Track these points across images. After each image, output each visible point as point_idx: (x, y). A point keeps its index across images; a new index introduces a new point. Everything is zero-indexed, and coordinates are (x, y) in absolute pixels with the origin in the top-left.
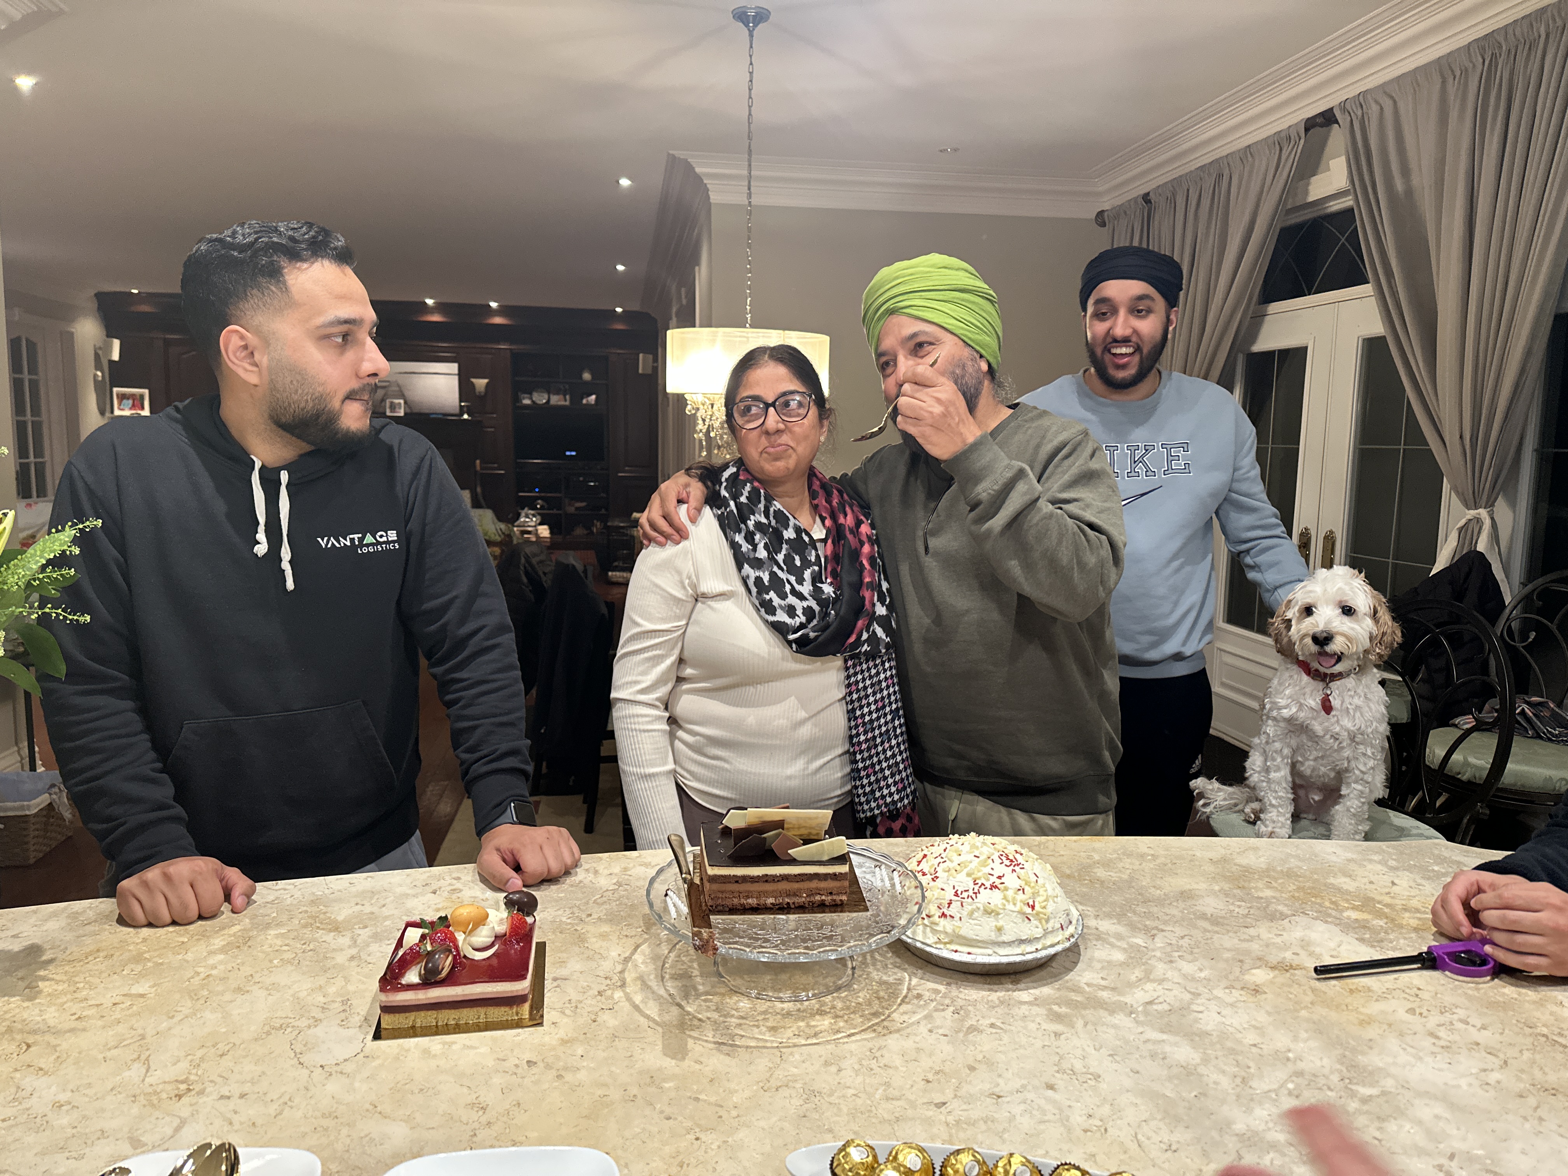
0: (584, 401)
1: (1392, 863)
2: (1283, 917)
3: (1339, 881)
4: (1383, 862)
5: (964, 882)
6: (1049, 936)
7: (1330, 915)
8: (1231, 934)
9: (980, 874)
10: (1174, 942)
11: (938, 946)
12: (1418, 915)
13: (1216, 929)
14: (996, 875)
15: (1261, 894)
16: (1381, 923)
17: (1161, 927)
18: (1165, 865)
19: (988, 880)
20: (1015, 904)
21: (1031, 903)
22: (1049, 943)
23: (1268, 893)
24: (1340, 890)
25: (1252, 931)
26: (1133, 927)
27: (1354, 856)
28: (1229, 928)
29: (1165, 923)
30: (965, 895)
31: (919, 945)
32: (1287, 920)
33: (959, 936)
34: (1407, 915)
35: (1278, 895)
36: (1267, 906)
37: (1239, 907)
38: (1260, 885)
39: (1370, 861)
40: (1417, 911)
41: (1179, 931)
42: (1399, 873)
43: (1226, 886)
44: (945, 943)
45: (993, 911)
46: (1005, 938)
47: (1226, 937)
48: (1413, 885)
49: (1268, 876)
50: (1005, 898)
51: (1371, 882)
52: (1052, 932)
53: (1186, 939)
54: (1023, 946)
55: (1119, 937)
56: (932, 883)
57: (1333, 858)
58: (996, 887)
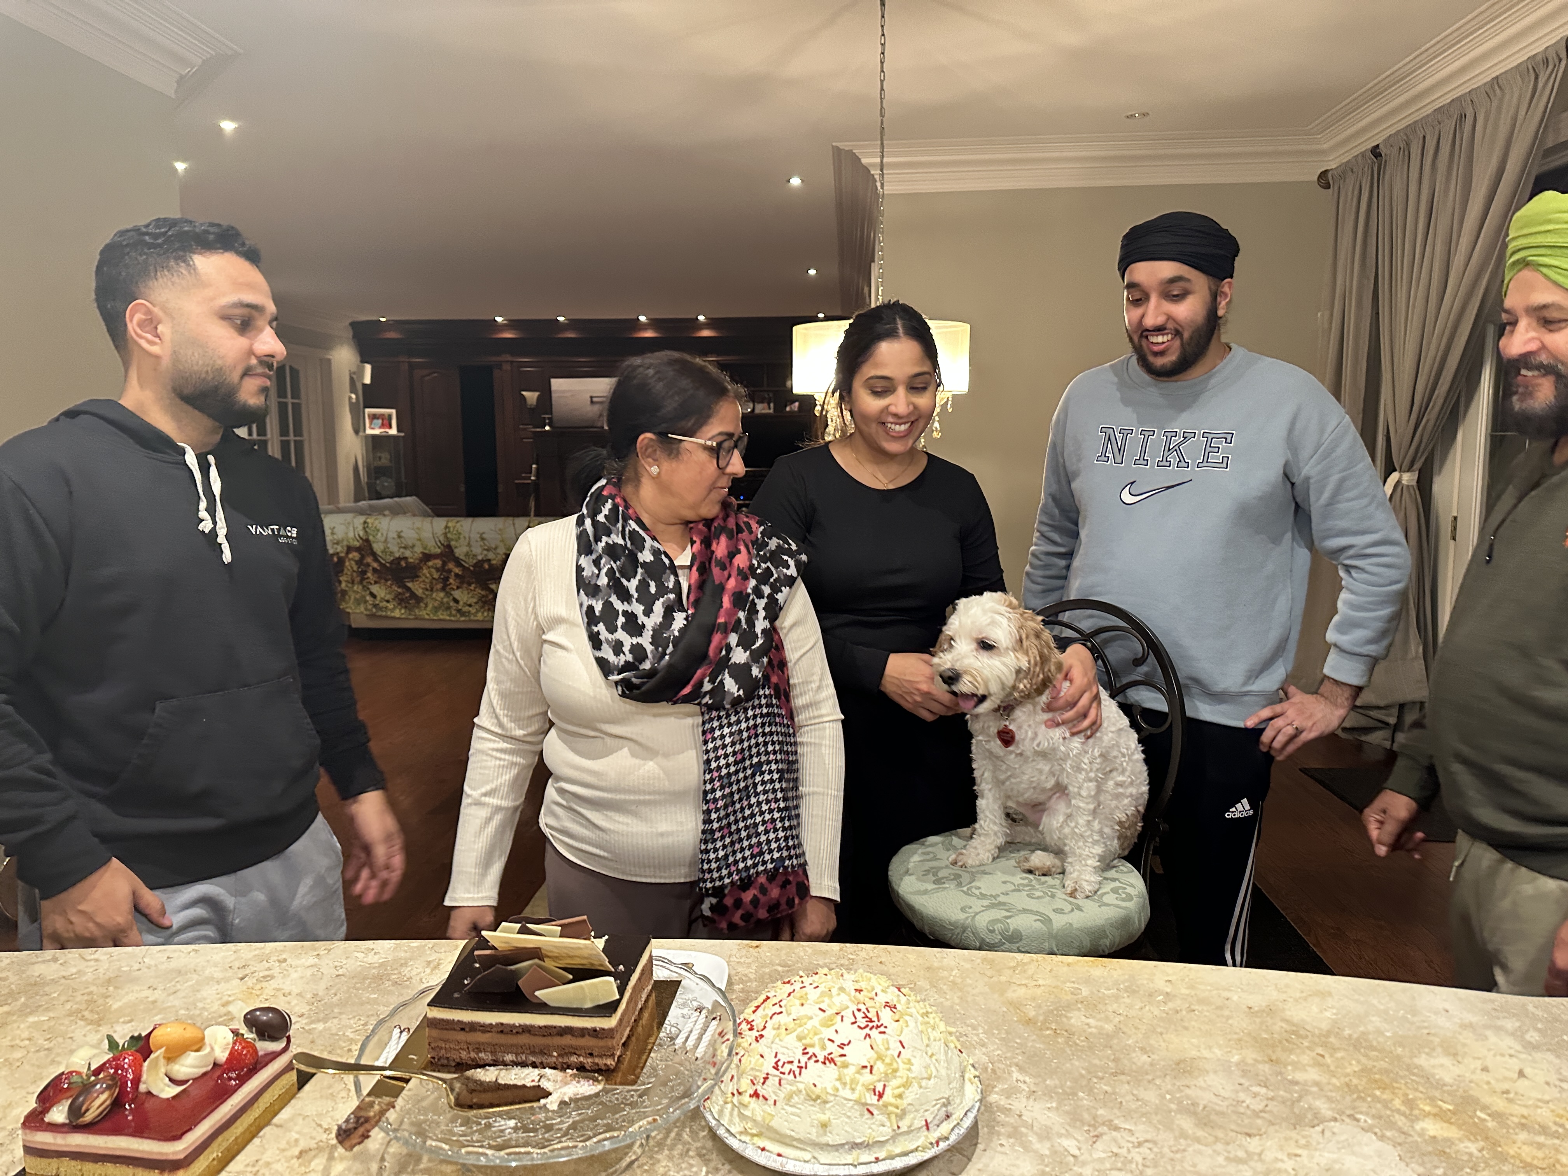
0: (788, 409)
1: (1533, 1036)
2: (1317, 1120)
3: (1433, 1061)
4: (1518, 1035)
5: (791, 1049)
6: (902, 1139)
7: (1392, 1125)
8: (1219, 1147)
9: (816, 1039)
10: (1124, 1152)
11: (743, 1138)
12: (1541, 1139)
13: (1200, 1133)
14: (838, 1042)
15: (1300, 1076)
16: (1473, 1148)
17: (1116, 1122)
18: (1177, 1012)
19: (823, 1048)
20: (853, 1090)
21: (880, 1088)
22: (898, 1151)
23: (1312, 1075)
24: (1427, 1078)
25: (1254, 1144)
26: (1075, 1118)
27: (1474, 1019)
28: (1220, 1134)
29: (1127, 1115)
30: (787, 1068)
31: (721, 1132)
32: (1319, 1129)
33: (770, 1128)
34: (1523, 1136)
35: (1324, 1079)
36: (1299, 1100)
37: (1255, 1095)
38: (1305, 1059)
39: (1498, 1029)
40: (1544, 1130)
41: (1142, 1131)
42: (1538, 1056)
43: (1251, 1055)
44: (753, 1135)
45: (818, 1097)
46: (830, 1139)
47: (1209, 1151)
48: (1553, 1078)
49: (1325, 1045)
50: (839, 1079)
51: (1485, 1069)
52: (908, 1133)
53: (1144, 1150)
54: (855, 1153)
55: (1046, 1134)
56: (754, 1044)
57: (1441, 1021)
58: (832, 1061)
